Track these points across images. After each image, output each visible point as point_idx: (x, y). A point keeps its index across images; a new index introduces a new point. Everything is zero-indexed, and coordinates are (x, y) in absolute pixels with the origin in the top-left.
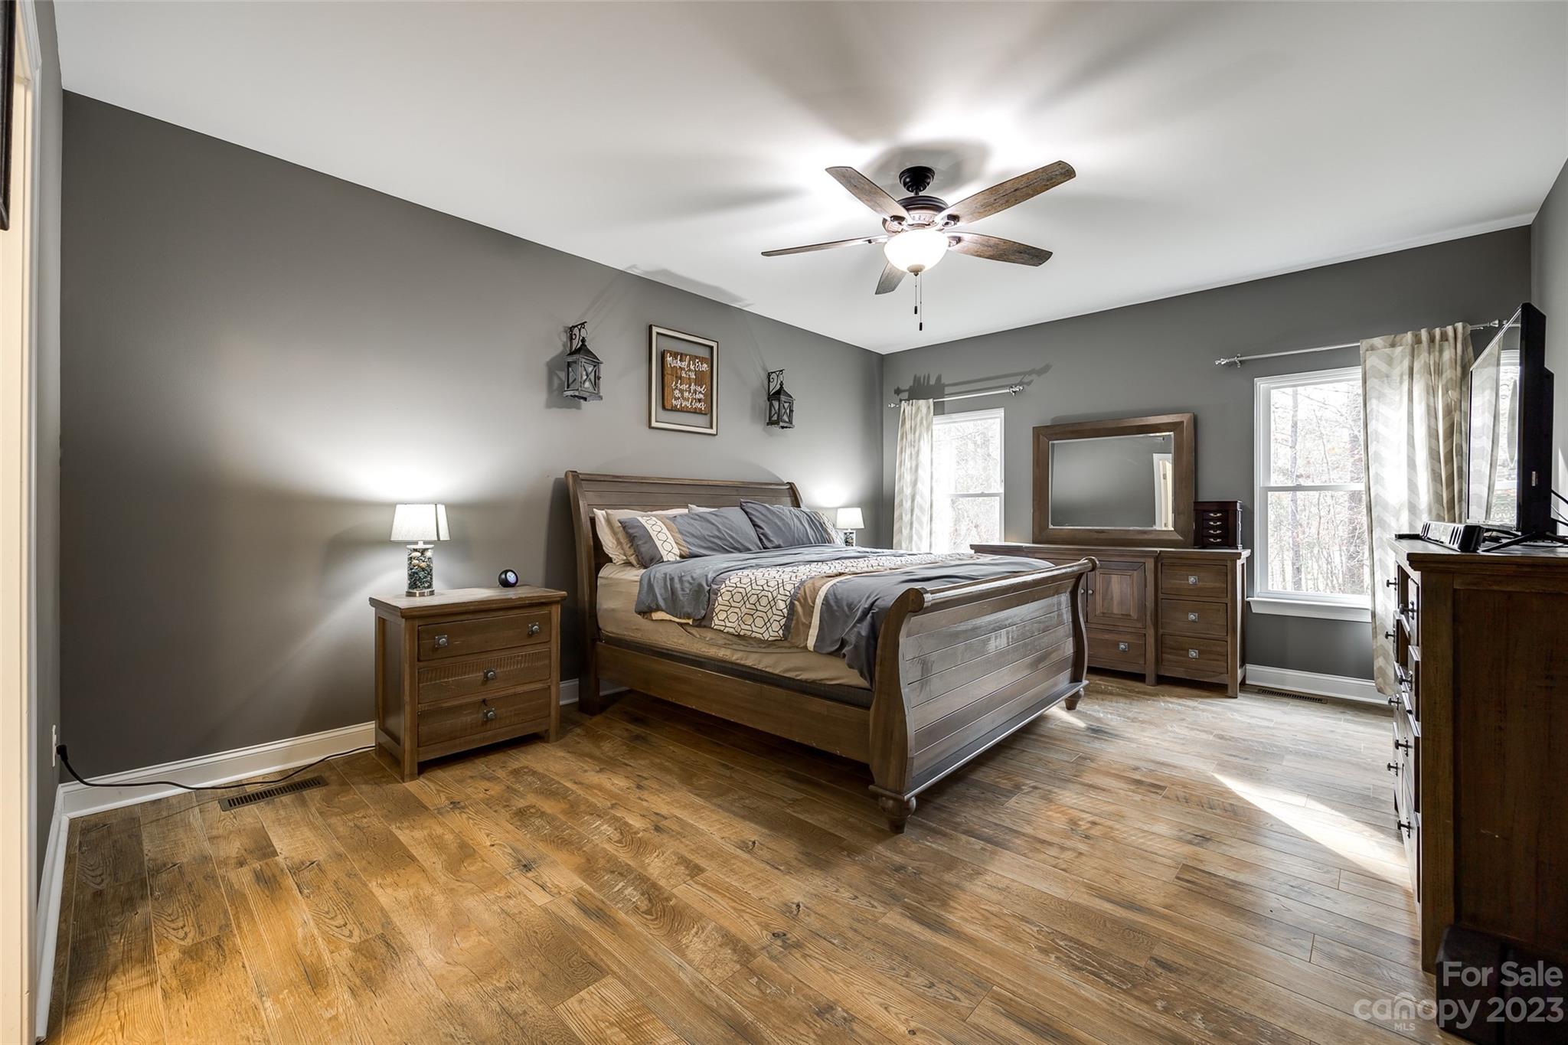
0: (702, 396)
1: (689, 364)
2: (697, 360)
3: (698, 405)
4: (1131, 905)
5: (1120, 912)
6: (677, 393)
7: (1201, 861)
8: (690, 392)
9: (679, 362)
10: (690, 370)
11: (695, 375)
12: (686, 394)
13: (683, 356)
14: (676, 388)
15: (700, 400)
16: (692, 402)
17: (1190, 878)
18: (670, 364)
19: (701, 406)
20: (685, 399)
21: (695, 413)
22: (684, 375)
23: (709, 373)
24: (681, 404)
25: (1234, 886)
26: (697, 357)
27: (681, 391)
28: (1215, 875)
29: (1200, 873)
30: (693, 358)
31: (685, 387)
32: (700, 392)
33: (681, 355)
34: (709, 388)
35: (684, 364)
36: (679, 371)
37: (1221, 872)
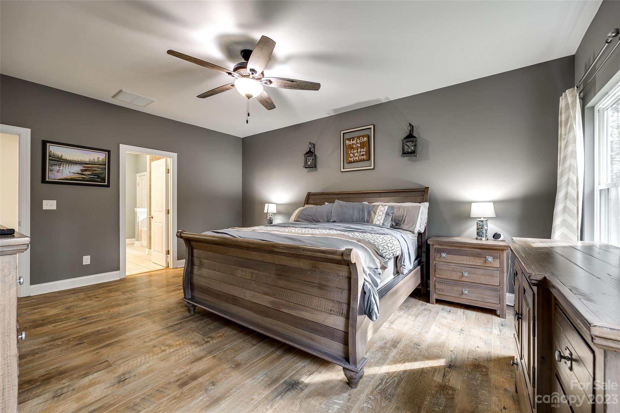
0: (364, 153)
1: (357, 140)
2: (361, 138)
3: (362, 157)
4: (108, 345)
5: (108, 342)
6: (351, 155)
7: (108, 372)
8: (358, 152)
9: (352, 142)
10: (358, 143)
11: (360, 144)
12: (356, 154)
13: (353, 139)
14: (351, 153)
15: (363, 155)
16: (359, 157)
17: (103, 364)
18: (348, 144)
19: (365, 157)
20: (355, 157)
21: (361, 161)
22: (354, 146)
23: (367, 142)
24: (354, 159)
25: (85, 375)
26: (360, 136)
27: (353, 154)
28: (96, 372)
29: (103, 368)
30: (358, 137)
31: (355, 151)
32: (363, 151)
33: (353, 138)
34: (368, 148)
35: (354, 142)
36: (352, 146)
37: (96, 375)
